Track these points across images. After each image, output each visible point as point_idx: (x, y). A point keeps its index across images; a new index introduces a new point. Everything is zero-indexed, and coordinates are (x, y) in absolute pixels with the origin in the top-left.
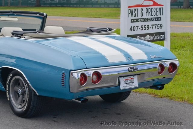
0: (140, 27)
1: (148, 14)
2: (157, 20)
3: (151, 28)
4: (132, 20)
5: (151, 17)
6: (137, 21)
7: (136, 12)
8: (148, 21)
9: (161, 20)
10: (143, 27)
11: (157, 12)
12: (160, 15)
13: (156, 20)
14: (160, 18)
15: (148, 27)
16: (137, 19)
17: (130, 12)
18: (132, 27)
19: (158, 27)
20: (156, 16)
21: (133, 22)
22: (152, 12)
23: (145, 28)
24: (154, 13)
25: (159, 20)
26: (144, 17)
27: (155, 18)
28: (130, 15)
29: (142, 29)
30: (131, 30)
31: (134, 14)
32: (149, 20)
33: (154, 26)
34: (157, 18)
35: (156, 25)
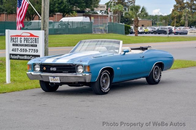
0: (19, 49)
1: (25, 41)
2: (34, 46)
3: (29, 51)
4: (13, 44)
5: (28, 44)
6: (17, 45)
7: (16, 40)
8: (25, 46)
9: (36, 46)
10: (22, 50)
11: (33, 41)
12: (36, 43)
13: (32, 46)
14: (36, 45)
15: (26, 51)
16: (17, 44)
17: (12, 39)
18: (13, 49)
19: (34, 51)
20: (32, 44)
21: (14, 46)
22: (29, 40)
23: (23, 51)
24: (30, 41)
25: (35, 46)
26: (23, 43)
27: (32, 45)
28: (12, 41)
29: (21, 51)
30: (13, 51)
31: (15, 40)
32: (27, 45)
33: (31, 50)
34: (34, 45)
35: (32, 50)
